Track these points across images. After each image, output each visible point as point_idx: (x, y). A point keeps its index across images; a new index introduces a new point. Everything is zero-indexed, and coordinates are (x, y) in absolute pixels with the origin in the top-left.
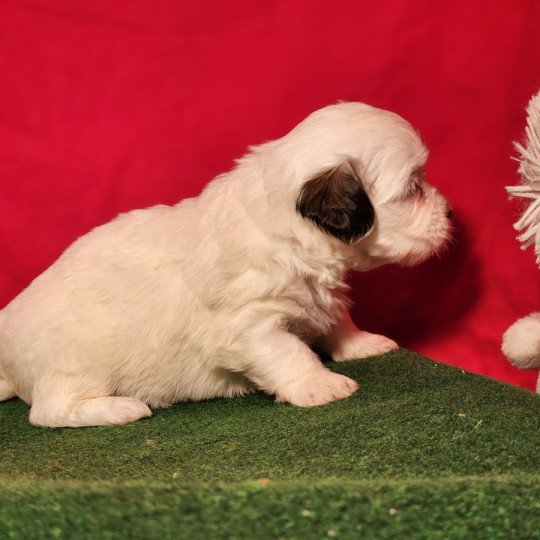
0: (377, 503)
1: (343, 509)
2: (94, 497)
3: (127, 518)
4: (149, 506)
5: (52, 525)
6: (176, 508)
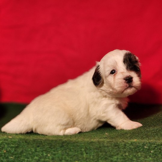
3: (100, 147)
4: (106, 145)
6: (113, 145)
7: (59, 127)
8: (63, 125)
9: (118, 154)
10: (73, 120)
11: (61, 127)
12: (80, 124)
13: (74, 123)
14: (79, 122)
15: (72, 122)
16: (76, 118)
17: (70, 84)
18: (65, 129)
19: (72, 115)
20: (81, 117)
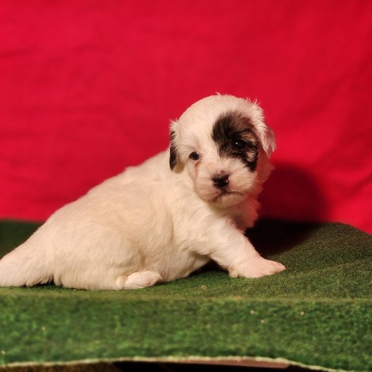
0: (296, 309)
1: (275, 312)
2: (141, 302)
3: (155, 313)
4: (168, 308)
5: (114, 314)
6: (183, 308)
7: (111, 272)
8: (121, 266)
9: (189, 327)
10: (140, 252)
11: (117, 270)
12: (157, 260)
13: (143, 259)
14: (155, 255)
15: (139, 257)
16: (148, 248)
17: (130, 176)
18: (126, 274)
19: (138, 242)
20: (156, 245)
